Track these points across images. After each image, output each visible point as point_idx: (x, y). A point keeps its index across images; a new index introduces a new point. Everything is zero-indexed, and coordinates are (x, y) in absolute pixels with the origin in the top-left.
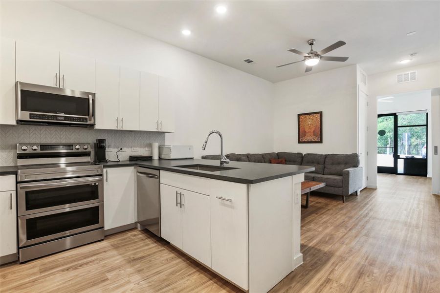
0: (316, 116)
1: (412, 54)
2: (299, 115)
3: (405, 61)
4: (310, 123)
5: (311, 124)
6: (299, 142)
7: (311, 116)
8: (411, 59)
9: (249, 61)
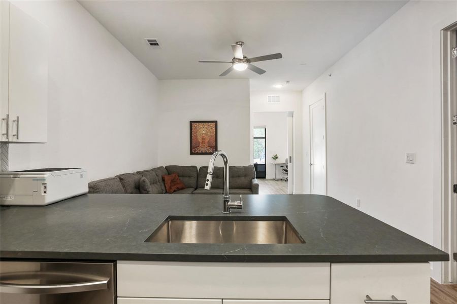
0: (211, 125)
1: (288, 82)
2: (191, 123)
3: (278, 86)
4: (204, 132)
5: (205, 134)
6: (192, 153)
7: (206, 125)
8: (283, 85)
9: (154, 43)
